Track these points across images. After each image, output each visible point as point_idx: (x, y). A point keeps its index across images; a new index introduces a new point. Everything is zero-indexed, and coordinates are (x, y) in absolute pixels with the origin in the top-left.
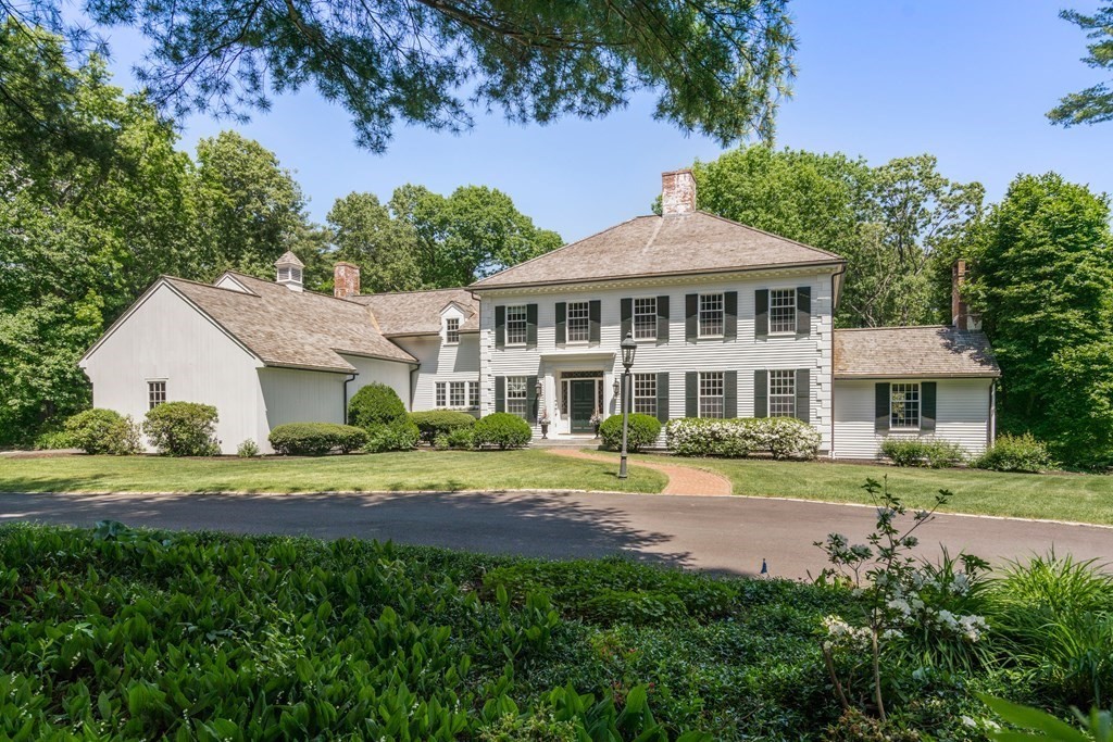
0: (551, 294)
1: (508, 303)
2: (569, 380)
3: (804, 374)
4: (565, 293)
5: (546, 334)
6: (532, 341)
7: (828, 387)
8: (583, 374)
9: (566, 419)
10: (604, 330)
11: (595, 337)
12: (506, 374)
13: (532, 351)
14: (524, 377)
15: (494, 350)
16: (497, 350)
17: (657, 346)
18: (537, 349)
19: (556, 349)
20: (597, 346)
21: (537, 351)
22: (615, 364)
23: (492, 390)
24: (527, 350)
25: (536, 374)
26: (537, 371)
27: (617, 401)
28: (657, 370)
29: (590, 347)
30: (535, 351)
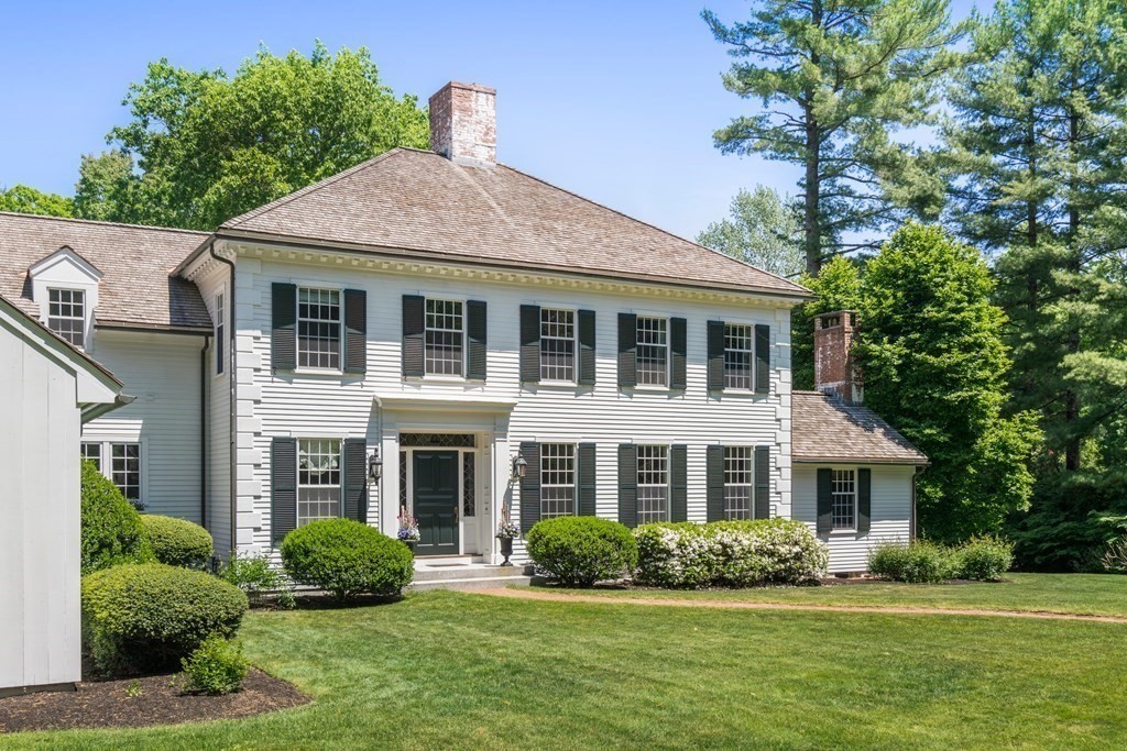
0: (391, 274)
1: (305, 281)
2: (409, 450)
3: (763, 452)
4: (419, 277)
5: (384, 353)
6: (356, 366)
7: (787, 473)
8: (435, 439)
10: (492, 357)
11: (477, 371)
12: (296, 432)
13: (354, 387)
14: (336, 442)
15: (270, 379)
16: (275, 379)
17: (576, 396)
18: (364, 383)
19: (403, 388)
20: (480, 389)
21: (365, 389)
22: (511, 424)
23: (263, 466)
24: (342, 385)
25: (363, 436)
26: (365, 430)
27: (514, 492)
28: (577, 439)
29: (466, 389)
30: (359, 388)
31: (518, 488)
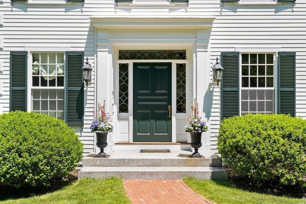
2: (130, 63)
9: (128, 120)
12: (30, 48)
13: (75, 13)
15: (10, 9)
16: (14, 9)
17: (276, 12)
18: (84, 10)
19: (115, 12)
20: (184, 10)
21: (84, 13)
22: (211, 37)
23: (4, 73)
24: (65, 12)
25: (83, 50)
26: (84, 45)
27: (215, 94)
28: (275, 49)
29: (171, 10)
30: (80, 13)
31: (219, 90)
